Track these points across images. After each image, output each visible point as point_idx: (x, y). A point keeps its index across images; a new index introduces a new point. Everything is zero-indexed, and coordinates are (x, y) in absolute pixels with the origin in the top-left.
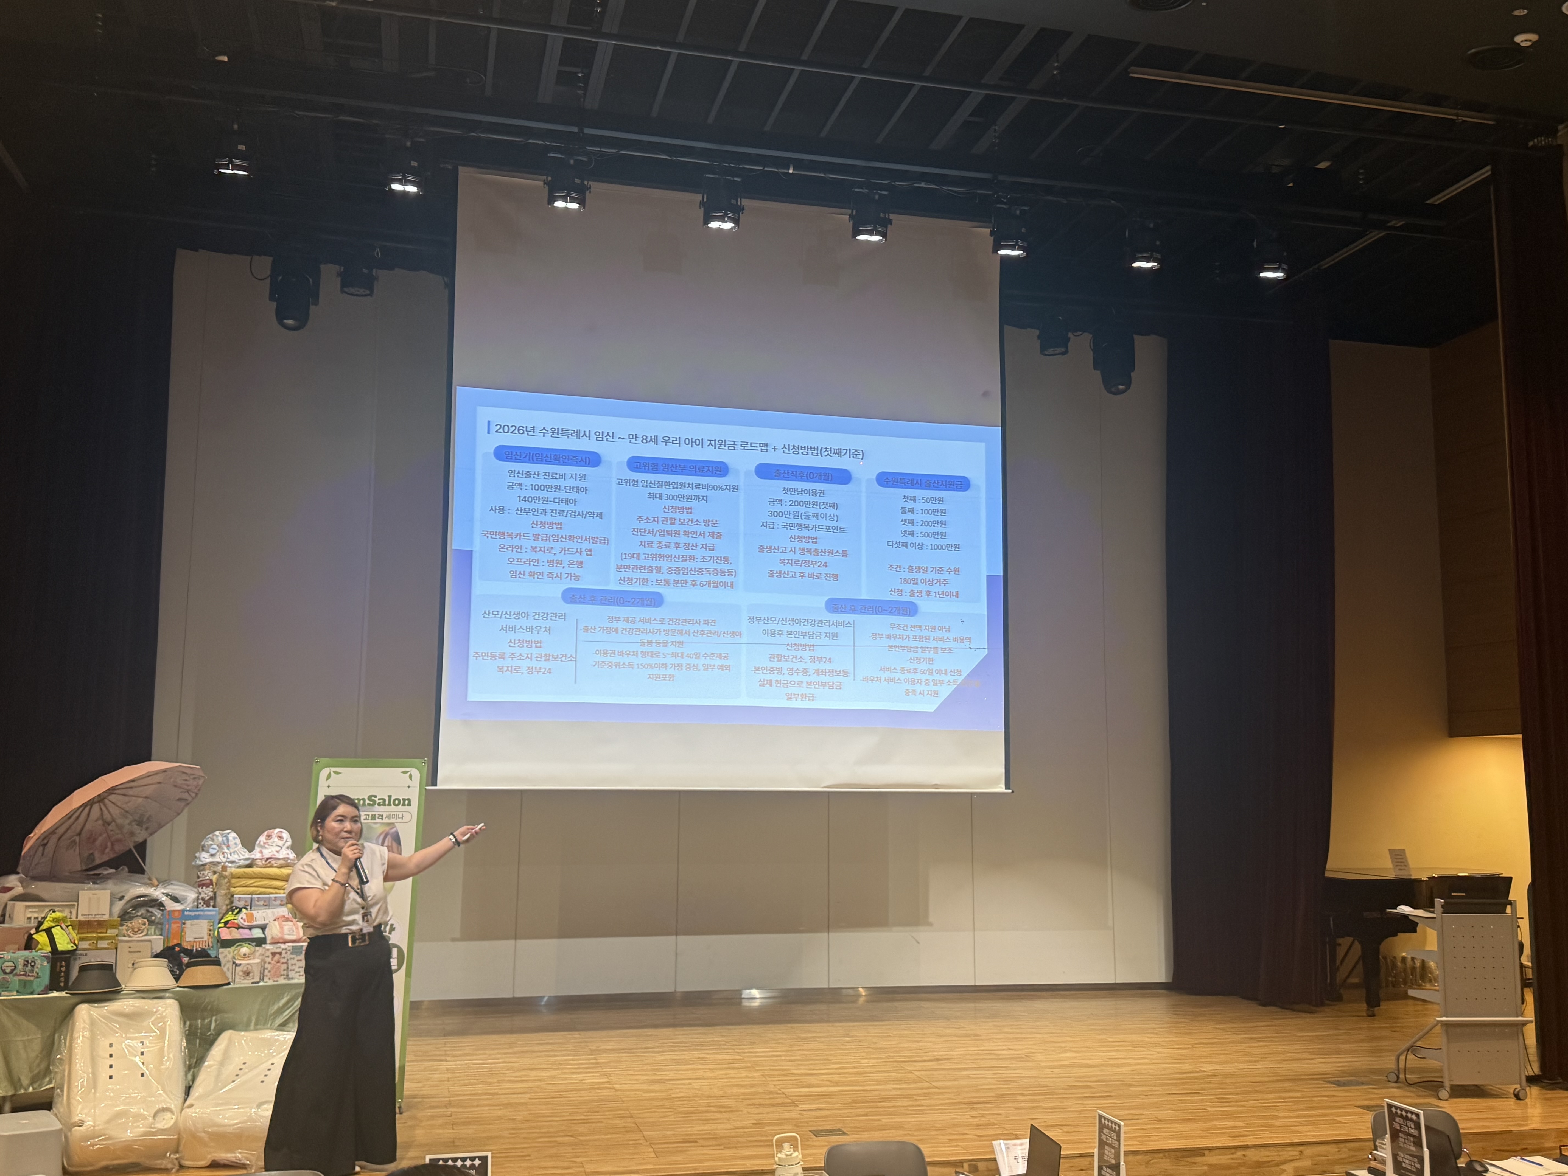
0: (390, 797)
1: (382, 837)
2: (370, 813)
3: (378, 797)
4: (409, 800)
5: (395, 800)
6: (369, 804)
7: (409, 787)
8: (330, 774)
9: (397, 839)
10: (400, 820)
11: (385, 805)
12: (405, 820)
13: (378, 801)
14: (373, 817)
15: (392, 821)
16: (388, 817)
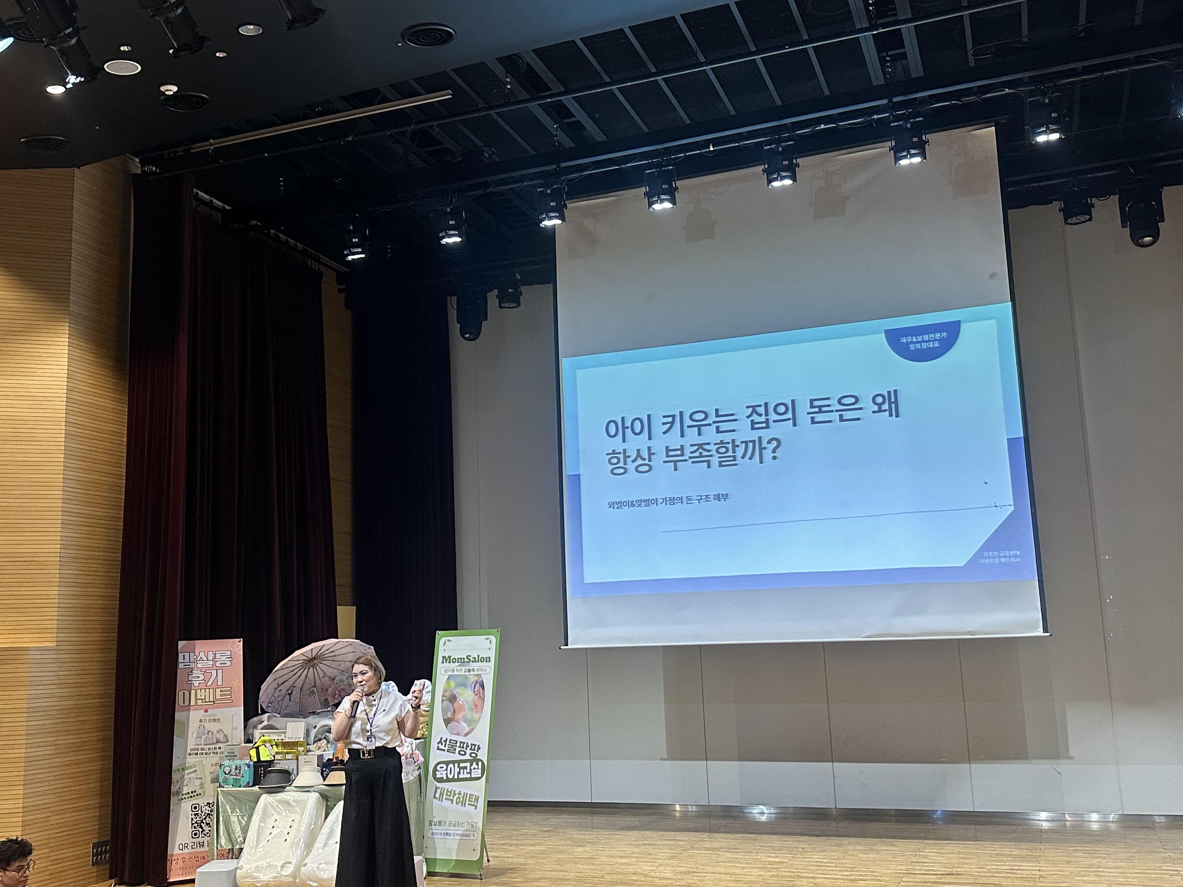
0: (478, 656)
1: (474, 684)
3: (472, 657)
5: (481, 658)
6: (467, 662)
7: (489, 649)
8: (445, 641)
9: (482, 686)
10: (484, 672)
11: (475, 662)
12: (487, 672)
13: (472, 660)
15: (480, 673)
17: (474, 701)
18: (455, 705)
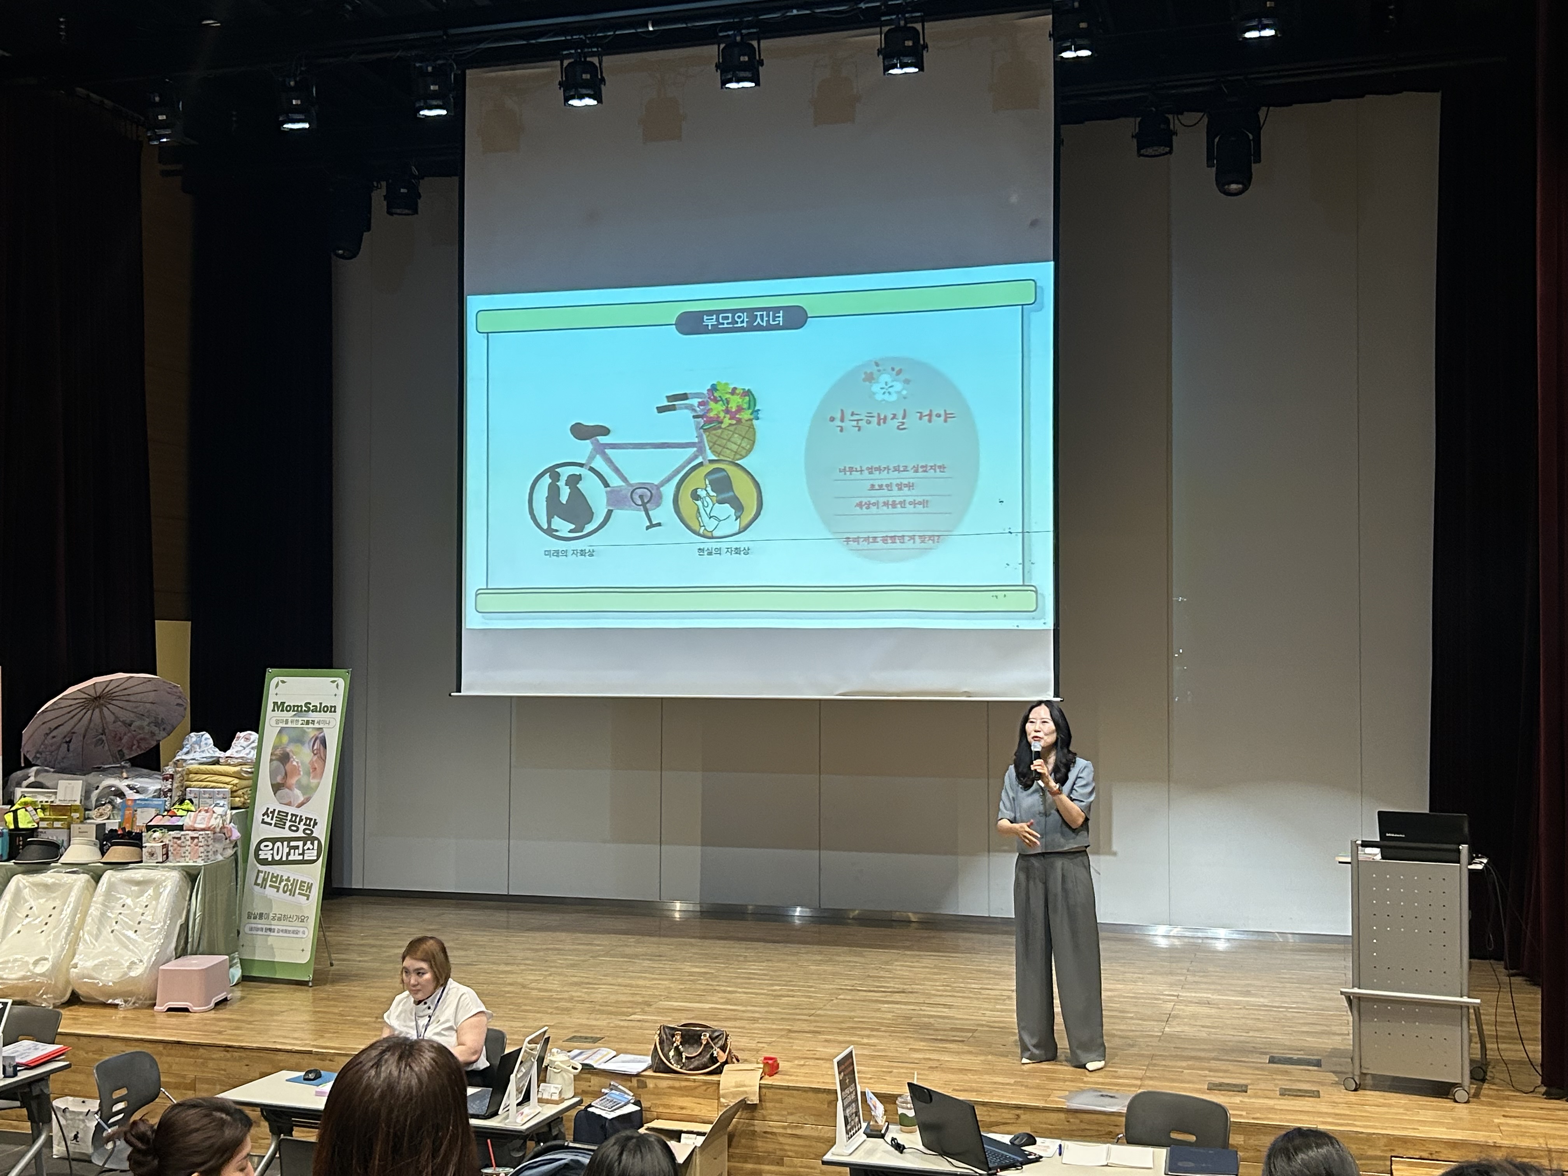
0: (321, 704)
1: (313, 741)
2: (306, 719)
3: (312, 704)
4: (335, 707)
5: (324, 707)
6: (305, 711)
7: (335, 695)
8: (278, 683)
9: (324, 743)
11: (316, 711)
13: (312, 708)
14: (308, 722)
16: (319, 723)
17: (312, 763)
18: (288, 767)
